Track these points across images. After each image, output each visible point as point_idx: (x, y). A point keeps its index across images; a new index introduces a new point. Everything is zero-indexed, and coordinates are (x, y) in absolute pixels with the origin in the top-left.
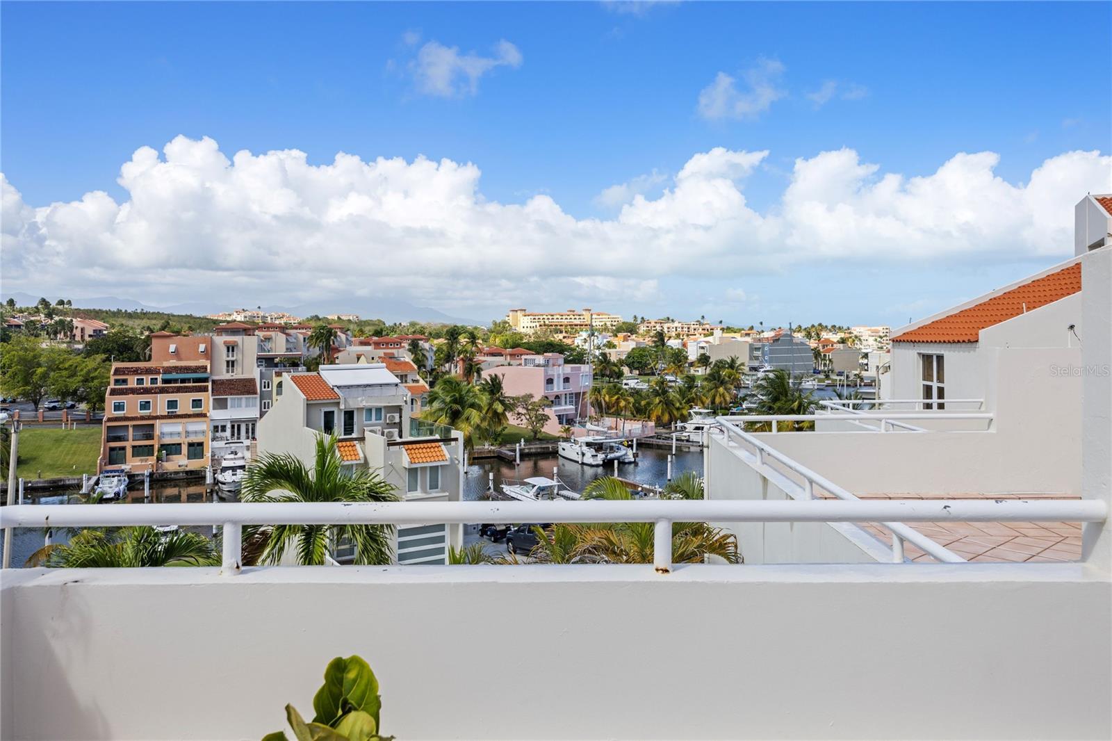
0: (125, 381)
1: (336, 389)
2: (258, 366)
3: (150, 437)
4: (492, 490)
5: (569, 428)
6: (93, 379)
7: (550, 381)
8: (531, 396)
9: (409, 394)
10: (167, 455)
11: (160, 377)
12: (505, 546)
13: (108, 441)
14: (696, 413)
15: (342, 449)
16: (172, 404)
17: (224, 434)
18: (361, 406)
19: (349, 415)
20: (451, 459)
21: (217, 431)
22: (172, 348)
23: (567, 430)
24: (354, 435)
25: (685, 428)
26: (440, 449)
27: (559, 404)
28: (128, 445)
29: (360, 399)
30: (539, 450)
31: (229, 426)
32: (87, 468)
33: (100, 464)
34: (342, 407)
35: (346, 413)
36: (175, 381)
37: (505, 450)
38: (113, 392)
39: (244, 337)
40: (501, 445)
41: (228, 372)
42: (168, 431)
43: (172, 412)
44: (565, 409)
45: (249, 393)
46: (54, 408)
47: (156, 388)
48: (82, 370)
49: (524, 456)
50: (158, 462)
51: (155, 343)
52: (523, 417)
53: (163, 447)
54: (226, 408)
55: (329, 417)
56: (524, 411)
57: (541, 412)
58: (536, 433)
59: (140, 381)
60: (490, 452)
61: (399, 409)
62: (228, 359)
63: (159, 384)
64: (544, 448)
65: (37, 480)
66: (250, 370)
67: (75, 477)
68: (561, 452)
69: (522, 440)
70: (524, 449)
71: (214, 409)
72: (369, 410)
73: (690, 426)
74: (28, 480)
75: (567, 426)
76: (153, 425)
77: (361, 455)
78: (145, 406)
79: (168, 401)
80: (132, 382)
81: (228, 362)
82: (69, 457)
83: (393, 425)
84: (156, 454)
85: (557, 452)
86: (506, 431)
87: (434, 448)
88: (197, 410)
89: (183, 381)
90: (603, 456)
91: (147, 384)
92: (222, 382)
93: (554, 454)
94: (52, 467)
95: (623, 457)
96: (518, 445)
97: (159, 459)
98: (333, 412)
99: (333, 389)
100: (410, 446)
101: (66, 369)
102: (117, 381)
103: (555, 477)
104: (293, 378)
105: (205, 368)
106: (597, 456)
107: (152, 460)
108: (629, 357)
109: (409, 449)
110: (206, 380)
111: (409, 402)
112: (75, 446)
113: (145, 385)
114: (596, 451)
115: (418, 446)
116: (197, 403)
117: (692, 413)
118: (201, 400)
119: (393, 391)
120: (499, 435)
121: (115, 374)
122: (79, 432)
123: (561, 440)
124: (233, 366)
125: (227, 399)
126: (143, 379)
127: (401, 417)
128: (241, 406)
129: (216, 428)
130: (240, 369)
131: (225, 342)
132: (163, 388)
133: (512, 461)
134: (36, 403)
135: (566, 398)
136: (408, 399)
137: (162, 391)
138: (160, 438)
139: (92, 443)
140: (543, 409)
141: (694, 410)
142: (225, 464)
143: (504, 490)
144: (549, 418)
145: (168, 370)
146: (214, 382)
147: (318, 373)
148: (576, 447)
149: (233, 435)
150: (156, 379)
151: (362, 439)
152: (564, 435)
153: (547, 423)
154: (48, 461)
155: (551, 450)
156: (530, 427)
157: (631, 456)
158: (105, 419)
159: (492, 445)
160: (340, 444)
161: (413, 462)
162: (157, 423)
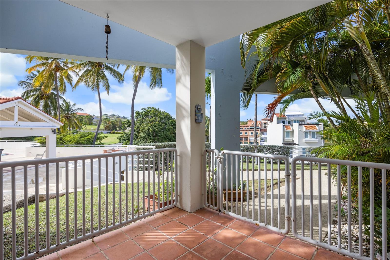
1: (285, 116)
3: (247, 140)
11: (249, 128)
15: (286, 127)
17: (263, 141)
18: (293, 119)
22: (252, 123)
24: (290, 124)
28: (243, 141)
31: (264, 139)
34: (287, 119)
35: (288, 121)
36: (252, 128)
42: (251, 139)
43: (252, 135)
53: (250, 142)
54: (263, 135)
55: (284, 122)
59: (245, 128)
61: (304, 121)
63: (249, 129)
72: (295, 121)
76: (248, 138)
77: (292, 129)
78: (246, 133)
79: (251, 133)
84: (248, 144)
91: (247, 129)
92: (263, 129)
98: (285, 120)
105: (259, 126)
109: (305, 126)
110: (259, 128)
115: (308, 126)
118: (258, 133)
121: (241, 127)
125: (263, 133)
129: (261, 139)
131: (264, 122)
137: (250, 130)
138: (249, 140)
145: (251, 126)
146: (261, 129)
151: (292, 125)
161: (307, 130)
162: (249, 137)
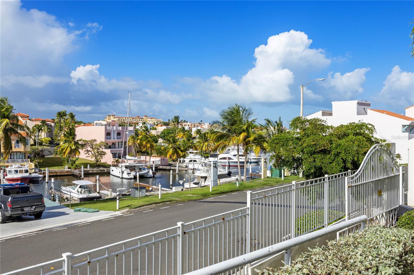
7: (108, 134)
8: (95, 141)
14: (191, 153)
23: (117, 161)
25: (184, 161)
27: (115, 148)
30: (98, 171)
37: (77, 172)
40: (75, 168)
44: (117, 150)
52: (90, 153)
57: (101, 150)
58: (97, 161)
60: (67, 172)
64: (102, 170)
68: (111, 172)
70: (89, 170)
73: (187, 160)
75: (116, 159)
86: (78, 161)
90: (134, 173)
95: (147, 174)
106: (131, 173)
114: (131, 171)
117: (188, 153)
120: (74, 163)
123: (112, 166)
133: (79, 177)
135: (119, 145)
141: (190, 151)
143: (62, 189)
144: (106, 153)
148: (119, 170)
152: (115, 163)
153: (104, 156)
155: (106, 171)
156: (94, 159)
157: (152, 174)
159: (69, 168)
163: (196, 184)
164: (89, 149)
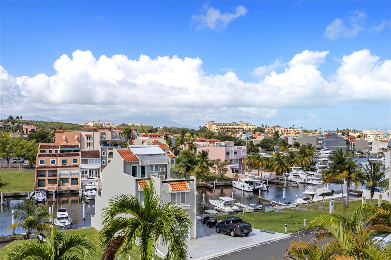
0: (44, 151)
1: (137, 156)
2: (100, 145)
3: (55, 175)
4: (204, 202)
5: (237, 174)
6: (31, 150)
7: (228, 153)
8: (220, 160)
9: (170, 159)
10: (63, 183)
11: (59, 150)
12: (215, 229)
13: (38, 177)
14: (294, 169)
15: (141, 184)
16: (64, 161)
17: (86, 175)
18: (149, 164)
19: (143, 168)
20: (191, 189)
21: (83, 173)
22: (64, 137)
24: (146, 177)
25: (289, 175)
26: (185, 184)
27: (232, 164)
28: (46, 178)
29: (148, 161)
30: (224, 184)
31: (88, 171)
32: (29, 188)
33: (35, 187)
34: (140, 164)
35: (141, 167)
36: (66, 151)
37: (208, 184)
38: (40, 156)
39: (94, 132)
40: (206, 181)
41: (87, 147)
42: (63, 173)
43: (64, 165)
44: (235, 166)
45: (97, 157)
46: (15, 162)
47: (57, 154)
48: (26, 146)
49: (217, 186)
50: (59, 186)
51: (57, 135)
52: (216, 169)
53: (61, 179)
54: (87, 163)
55: (134, 168)
56: (217, 167)
57: (224, 167)
58: (222, 176)
59: (51, 151)
60: (202, 184)
61: (165, 166)
62: (87, 142)
63: (59, 153)
64: (226, 183)
65: (9, 193)
66: (97, 146)
67: (24, 192)
68: (234, 185)
69: (216, 180)
70: (217, 183)
71: (82, 164)
72: (152, 166)
73: (291, 174)
74: (5, 193)
75: (236, 174)
76: (56, 170)
78: (53, 162)
79: (63, 160)
80: (48, 152)
81: (87, 143)
82: (22, 183)
83: (163, 173)
84: (58, 183)
85: (232, 185)
86: (209, 176)
87: (183, 184)
88: (75, 164)
89: (69, 151)
90: (253, 187)
91: (54, 152)
92: (85, 152)
93: (231, 186)
94: (15, 187)
95: (262, 188)
96: (214, 182)
97: (59, 185)
98: (136, 167)
99: (136, 156)
100: (172, 183)
101: (20, 146)
102: (41, 151)
103: (232, 197)
104: (118, 151)
105: (78, 146)
106: (250, 187)
107: (56, 185)
108: (261, 143)
109: (171, 184)
110: (78, 151)
111: (170, 163)
112: (24, 178)
113: (53, 153)
114: (250, 185)
115: (176, 183)
116: (75, 161)
117: (292, 168)
118: (76, 160)
119: (162, 157)
120: (206, 177)
121: (40, 148)
122: (26, 172)
123: (234, 180)
124: (89, 145)
125: (87, 159)
126: (52, 150)
127: (166, 169)
128: (93, 163)
129: (83, 172)
130: (92, 147)
131: (86, 135)
132: (60, 154)
133: (212, 189)
134: (8, 160)
135: (235, 161)
136: (169, 161)
137: (60, 155)
138: (59, 176)
139: (31, 177)
140: (225, 166)
142: (87, 188)
143: (210, 202)
144: (228, 170)
145: (62, 147)
146: (82, 152)
147: (129, 149)
148: (241, 183)
149: (90, 175)
150: (58, 150)
151: (149, 179)
152: (235, 178)
153: (227, 172)
154: (13, 185)
155: (229, 184)
156: (219, 174)
157: (266, 188)
158: (36, 167)
159: (202, 181)
160: (140, 181)
161: (174, 190)
162: (58, 169)
163: (305, 200)
164: (215, 166)
